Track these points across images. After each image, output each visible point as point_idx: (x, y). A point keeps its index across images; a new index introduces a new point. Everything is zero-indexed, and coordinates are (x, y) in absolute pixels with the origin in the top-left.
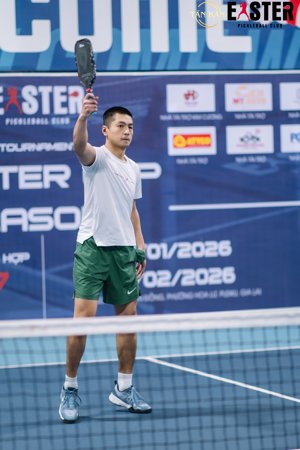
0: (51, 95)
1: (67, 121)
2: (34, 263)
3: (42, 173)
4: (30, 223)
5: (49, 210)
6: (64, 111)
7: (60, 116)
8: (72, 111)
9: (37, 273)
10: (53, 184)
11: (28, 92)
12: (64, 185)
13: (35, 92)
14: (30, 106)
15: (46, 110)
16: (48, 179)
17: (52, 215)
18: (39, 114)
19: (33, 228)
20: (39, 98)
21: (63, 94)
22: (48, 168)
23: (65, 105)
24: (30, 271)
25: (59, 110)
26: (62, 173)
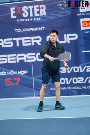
0: (33, 9)
1: (40, 19)
2: (29, 74)
3: (31, 40)
4: (27, 59)
5: (34, 54)
6: (38, 15)
7: (37, 17)
8: (41, 15)
9: (31, 78)
10: (35, 43)
11: (24, 8)
12: (39, 44)
13: (27, 9)
14: (25, 14)
15: (31, 15)
16: (33, 42)
17: (35, 56)
18: (29, 17)
19: (28, 61)
20: (28, 11)
21: (37, 8)
22: (33, 38)
23: (38, 12)
24: (28, 77)
25: (36, 15)
26: (39, 39)
